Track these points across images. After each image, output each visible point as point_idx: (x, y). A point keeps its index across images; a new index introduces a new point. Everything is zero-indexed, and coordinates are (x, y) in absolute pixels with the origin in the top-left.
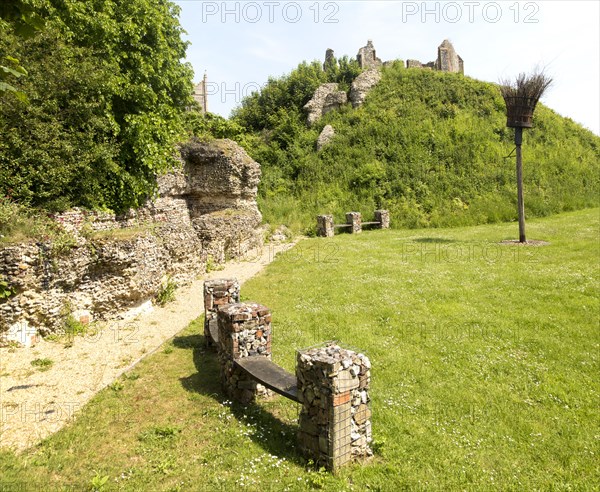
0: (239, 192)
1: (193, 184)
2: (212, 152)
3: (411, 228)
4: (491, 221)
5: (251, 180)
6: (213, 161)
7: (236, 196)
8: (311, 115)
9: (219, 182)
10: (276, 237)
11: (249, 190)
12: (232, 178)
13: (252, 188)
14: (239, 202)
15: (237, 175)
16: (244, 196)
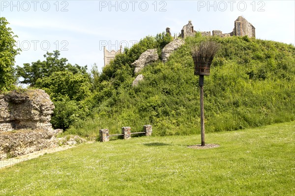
0: (38, 119)
1: (15, 115)
2: (22, 97)
3: (161, 136)
4: (217, 130)
5: (45, 112)
6: (23, 102)
7: (36, 121)
8: (136, 68)
9: (27, 114)
10: (70, 143)
11: (45, 117)
12: (33, 111)
13: (46, 116)
14: (38, 124)
15: (36, 109)
16: (41, 121)
